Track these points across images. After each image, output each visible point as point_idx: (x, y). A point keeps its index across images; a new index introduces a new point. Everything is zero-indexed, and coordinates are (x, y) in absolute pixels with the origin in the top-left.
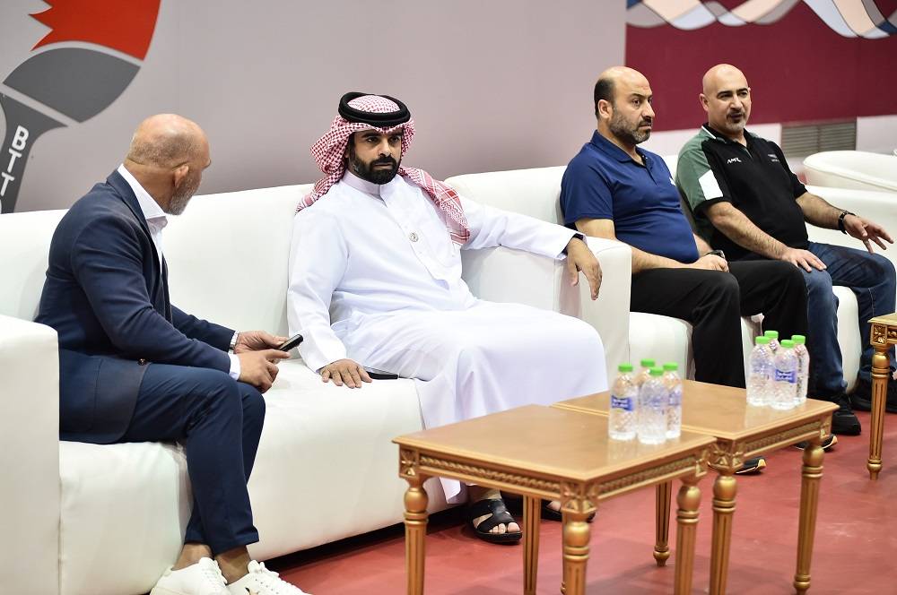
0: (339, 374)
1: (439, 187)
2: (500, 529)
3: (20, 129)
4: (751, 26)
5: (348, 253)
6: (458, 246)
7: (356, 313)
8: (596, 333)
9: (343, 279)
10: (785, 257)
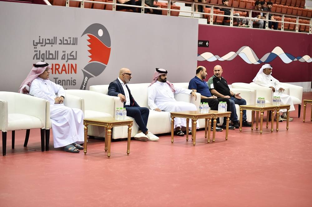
0: (157, 110)
1: (170, 84)
2: (182, 134)
3: (86, 77)
4: (226, 61)
5: (157, 93)
6: (173, 93)
7: (158, 102)
8: (195, 106)
9: (156, 97)
10: (225, 97)
